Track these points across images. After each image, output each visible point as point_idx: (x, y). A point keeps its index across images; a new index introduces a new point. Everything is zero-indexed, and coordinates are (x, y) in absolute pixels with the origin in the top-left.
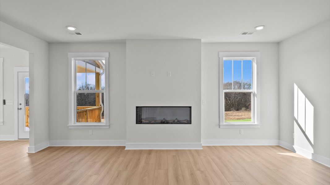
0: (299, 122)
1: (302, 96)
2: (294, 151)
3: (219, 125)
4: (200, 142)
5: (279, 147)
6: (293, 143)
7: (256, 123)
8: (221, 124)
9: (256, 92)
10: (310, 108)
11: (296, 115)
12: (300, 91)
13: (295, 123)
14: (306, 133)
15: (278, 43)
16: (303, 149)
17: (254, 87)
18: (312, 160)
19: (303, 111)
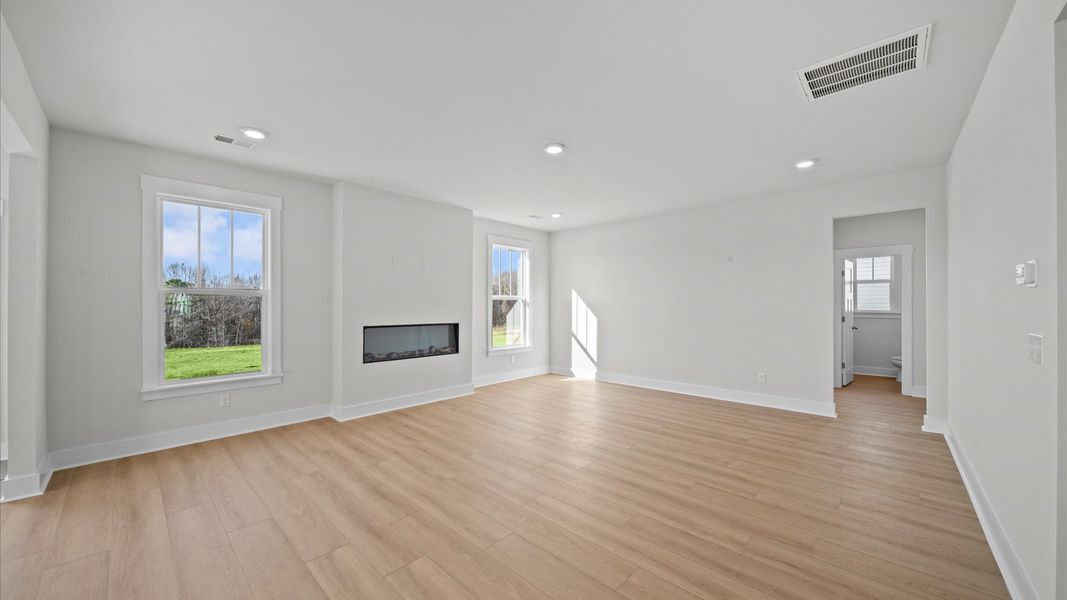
0: (578, 337)
1: (582, 306)
2: (573, 376)
3: (487, 352)
4: (470, 381)
5: (550, 374)
6: (570, 365)
7: (528, 345)
8: (490, 350)
9: (528, 300)
10: (593, 320)
11: (574, 330)
12: (580, 299)
13: (573, 339)
14: (588, 350)
15: (550, 235)
16: (583, 371)
17: (524, 292)
18: (596, 380)
19: (584, 324)
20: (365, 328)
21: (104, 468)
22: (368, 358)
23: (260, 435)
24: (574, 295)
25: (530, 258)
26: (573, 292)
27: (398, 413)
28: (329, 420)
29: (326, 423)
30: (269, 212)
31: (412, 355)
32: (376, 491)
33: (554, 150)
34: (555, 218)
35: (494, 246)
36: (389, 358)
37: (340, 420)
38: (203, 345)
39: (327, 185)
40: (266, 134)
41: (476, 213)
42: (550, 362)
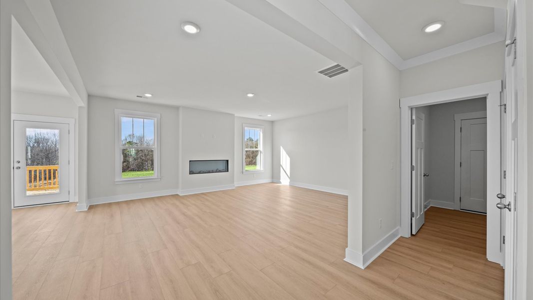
0: (283, 167)
1: (285, 153)
2: (281, 183)
3: (243, 172)
4: (233, 183)
5: (272, 182)
6: (280, 179)
7: (262, 169)
8: (244, 171)
10: (288, 159)
11: (281, 164)
12: (284, 150)
13: (281, 167)
14: (286, 172)
16: (285, 181)
17: (260, 148)
18: (290, 185)
19: (285, 161)
20: (190, 161)
21: (104, 205)
22: (191, 173)
23: (152, 198)
24: (282, 148)
25: (263, 133)
26: (281, 147)
27: (202, 194)
28: (177, 195)
29: (176, 196)
30: (156, 119)
31: (209, 172)
32: (184, 214)
33: (250, 95)
34: (269, 116)
35: (246, 128)
36: (200, 173)
37: (181, 195)
38: (142, 170)
39: (177, 108)
40: (152, 95)
41: (236, 115)
42: (273, 178)
